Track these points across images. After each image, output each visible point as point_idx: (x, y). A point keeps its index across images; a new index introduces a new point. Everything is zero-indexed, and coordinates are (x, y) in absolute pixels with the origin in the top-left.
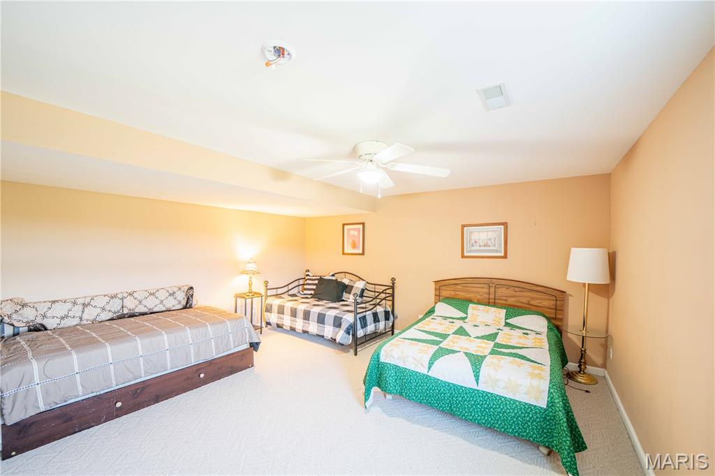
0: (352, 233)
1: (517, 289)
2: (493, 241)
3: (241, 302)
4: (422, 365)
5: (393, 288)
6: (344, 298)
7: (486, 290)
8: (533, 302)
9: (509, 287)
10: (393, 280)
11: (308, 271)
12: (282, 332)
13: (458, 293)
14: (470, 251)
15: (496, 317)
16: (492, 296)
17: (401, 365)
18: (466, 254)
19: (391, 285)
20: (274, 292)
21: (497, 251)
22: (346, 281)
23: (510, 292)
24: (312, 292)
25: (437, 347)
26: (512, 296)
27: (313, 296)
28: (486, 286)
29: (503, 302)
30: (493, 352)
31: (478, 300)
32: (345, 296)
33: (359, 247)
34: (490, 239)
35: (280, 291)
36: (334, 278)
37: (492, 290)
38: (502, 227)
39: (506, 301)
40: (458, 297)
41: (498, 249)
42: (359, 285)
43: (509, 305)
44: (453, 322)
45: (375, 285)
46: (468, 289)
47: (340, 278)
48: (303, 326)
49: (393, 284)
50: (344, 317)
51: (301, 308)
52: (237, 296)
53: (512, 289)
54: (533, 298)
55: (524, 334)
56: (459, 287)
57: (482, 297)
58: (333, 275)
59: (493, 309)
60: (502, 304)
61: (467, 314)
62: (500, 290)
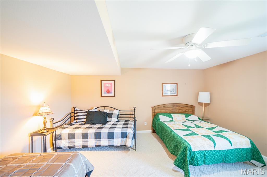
0: (107, 85)
1: (182, 107)
2: (173, 89)
6: (108, 121)
7: (172, 108)
8: (187, 111)
9: (179, 106)
10: (135, 108)
11: (74, 108)
13: (162, 110)
14: (165, 94)
16: (174, 110)
18: (163, 95)
19: (134, 110)
20: (57, 124)
21: (174, 93)
22: (107, 111)
23: (180, 108)
24: (85, 120)
26: (181, 109)
27: (86, 122)
28: (172, 107)
29: (178, 112)
31: (169, 112)
32: (108, 119)
33: (112, 92)
34: (172, 89)
37: (174, 108)
38: (176, 84)
39: (179, 111)
40: (162, 112)
41: (175, 93)
42: (116, 112)
43: (180, 113)
45: (124, 111)
46: (166, 108)
47: (101, 110)
49: (135, 110)
51: (79, 132)
53: (180, 107)
54: (187, 109)
55: (199, 122)
56: (162, 108)
57: (171, 111)
58: (96, 109)
60: (177, 113)
61: (172, 118)
62: (176, 108)
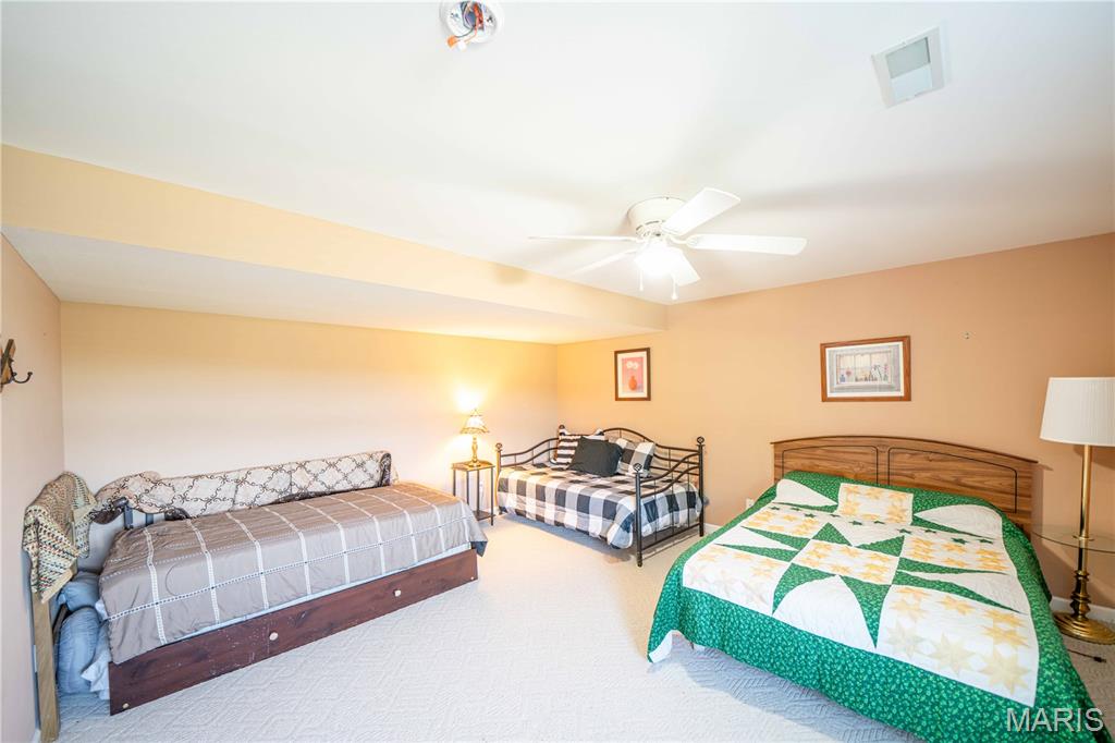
0: (630, 365)
1: (931, 456)
2: (882, 370)
3: (460, 475)
4: (763, 600)
5: (700, 453)
6: (619, 471)
7: (871, 458)
8: (964, 481)
9: (915, 452)
10: (700, 440)
11: (562, 427)
12: (524, 523)
13: (817, 462)
14: (839, 390)
15: (894, 506)
16: (883, 469)
17: (722, 595)
18: (829, 395)
19: (697, 448)
20: (511, 460)
21: (890, 388)
22: (622, 443)
23: (919, 461)
24: (570, 460)
25: (788, 565)
26: (923, 470)
27: (571, 467)
28: (870, 451)
29: (905, 479)
30: (900, 579)
31: (856, 476)
32: (621, 466)
33: (642, 387)
34: (876, 367)
35: (520, 459)
36: (602, 438)
37: (883, 458)
38: (901, 344)
39: (912, 477)
40: (816, 469)
41: (893, 384)
42: (645, 449)
43: (918, 485)
44: (811, 516)
45: (669, 448)
46: (836, 454)
47: (612, 437)
48: (556, 515)
49: (701, 447)
50: (620, 502)
51: (552, 485)
52: (456, 467)
53: (924, 455)
54: (967, 473)
55: (956, 540)
56: (819, 452)
57: (864, 470)
58: (601, 434)
59: (887, 493)
60: (905, 483)
61: (837, 501)
62: (898, 458)
